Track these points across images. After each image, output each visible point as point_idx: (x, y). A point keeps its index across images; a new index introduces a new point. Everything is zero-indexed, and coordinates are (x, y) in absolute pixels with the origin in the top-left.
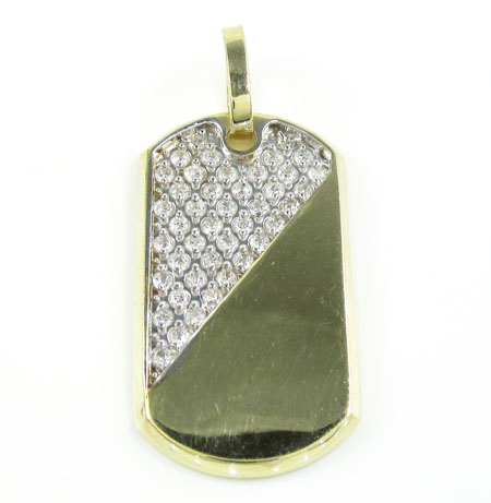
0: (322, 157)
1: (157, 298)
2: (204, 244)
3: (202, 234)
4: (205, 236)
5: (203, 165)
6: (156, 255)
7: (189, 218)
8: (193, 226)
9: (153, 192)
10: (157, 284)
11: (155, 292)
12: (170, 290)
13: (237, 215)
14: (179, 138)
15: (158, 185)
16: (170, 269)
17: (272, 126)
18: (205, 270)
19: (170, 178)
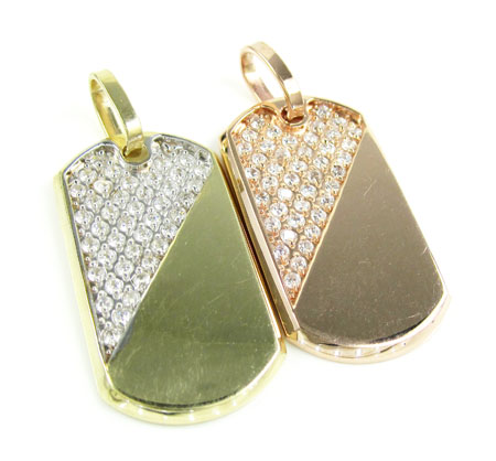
0: (202, 158)
1: (95, 289)
2: (124, 240)
3: (120, 232)
4: (124, 233)
5: (108, 179)
6: (86, 255)
7: (106, 221)
8: (111, 226)
9: (72, 207)
10: (92, 277)
11: (92, 284)
12: (104, 281)
13: (145, 212)
14: (83, 161)
15: (74, 199)
16: (100, 265)
17: (157, 140)
18: (131, 260)
19: (83, 193)
